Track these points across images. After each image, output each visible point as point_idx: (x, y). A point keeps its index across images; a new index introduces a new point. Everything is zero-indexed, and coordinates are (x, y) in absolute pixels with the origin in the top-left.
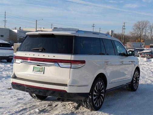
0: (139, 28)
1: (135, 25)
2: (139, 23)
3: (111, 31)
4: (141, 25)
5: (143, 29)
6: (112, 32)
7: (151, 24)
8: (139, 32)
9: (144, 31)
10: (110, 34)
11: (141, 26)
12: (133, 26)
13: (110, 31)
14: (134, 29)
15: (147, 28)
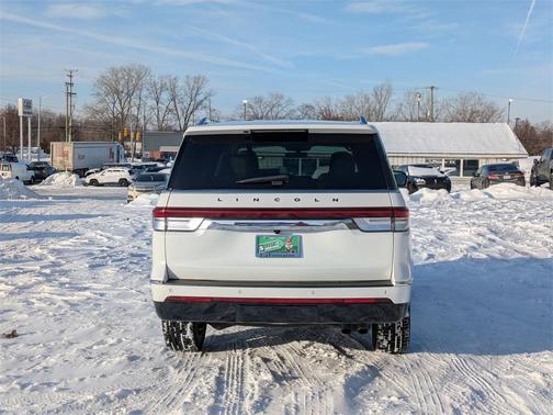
0: (117, 92)
1: (103, 81)
2: (114, 72)
3: (24, 101)
4: (122, 82)
5: (129, 95)
6: (27, 104)
7: (156, 79)
8: (117, 105)
9: (135, 100)
10: (21, 114)
11: (122, 85)
12: (95, 85)
13: (20, 101)
14: (98, 94)
15: (145, 93)
